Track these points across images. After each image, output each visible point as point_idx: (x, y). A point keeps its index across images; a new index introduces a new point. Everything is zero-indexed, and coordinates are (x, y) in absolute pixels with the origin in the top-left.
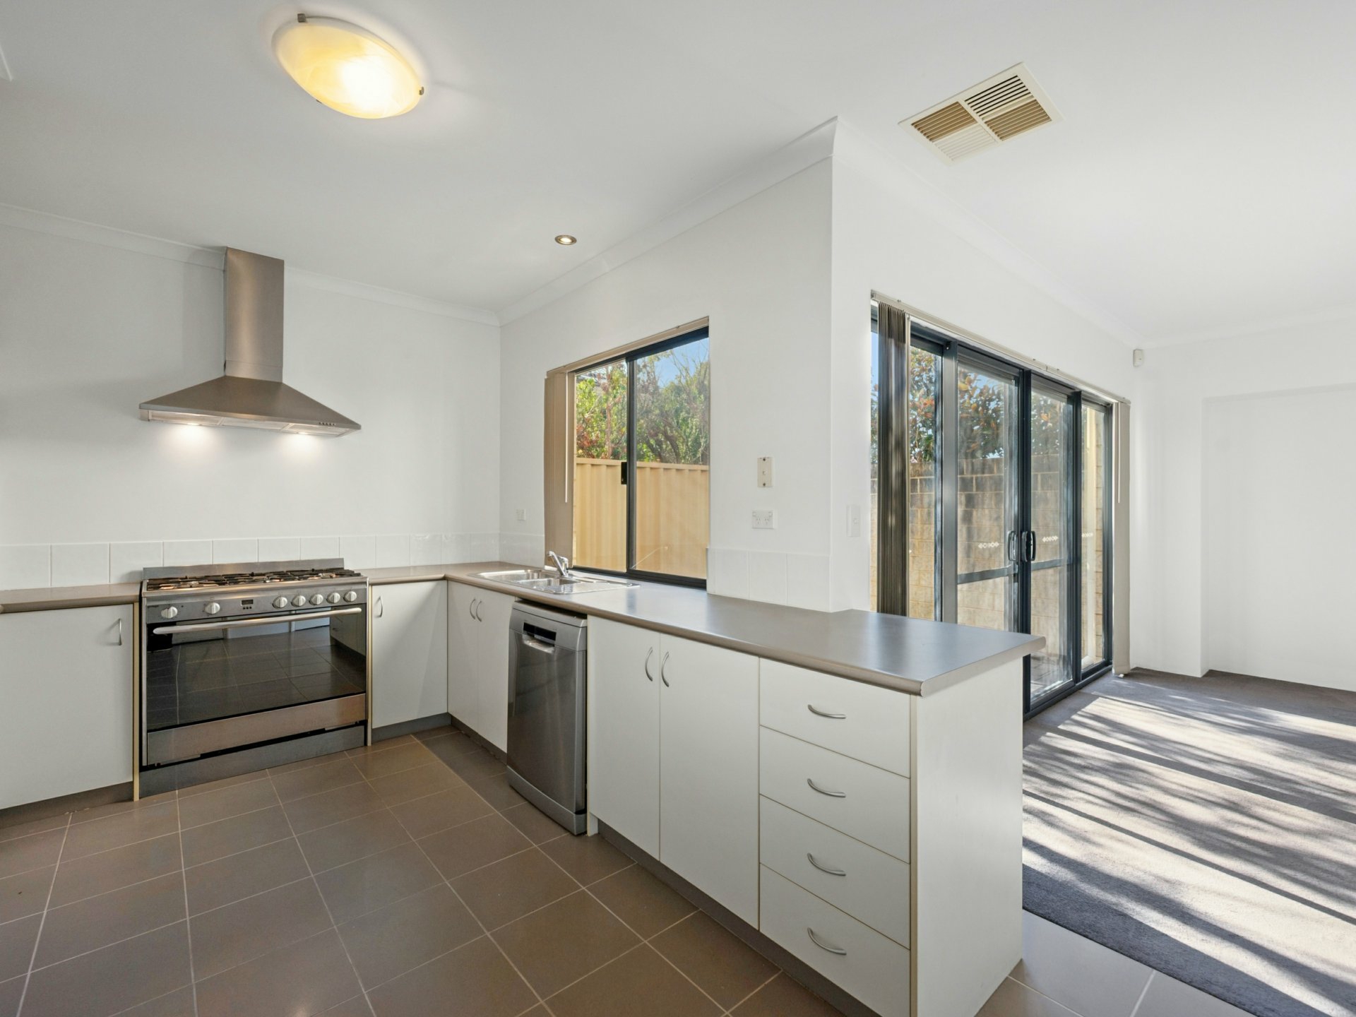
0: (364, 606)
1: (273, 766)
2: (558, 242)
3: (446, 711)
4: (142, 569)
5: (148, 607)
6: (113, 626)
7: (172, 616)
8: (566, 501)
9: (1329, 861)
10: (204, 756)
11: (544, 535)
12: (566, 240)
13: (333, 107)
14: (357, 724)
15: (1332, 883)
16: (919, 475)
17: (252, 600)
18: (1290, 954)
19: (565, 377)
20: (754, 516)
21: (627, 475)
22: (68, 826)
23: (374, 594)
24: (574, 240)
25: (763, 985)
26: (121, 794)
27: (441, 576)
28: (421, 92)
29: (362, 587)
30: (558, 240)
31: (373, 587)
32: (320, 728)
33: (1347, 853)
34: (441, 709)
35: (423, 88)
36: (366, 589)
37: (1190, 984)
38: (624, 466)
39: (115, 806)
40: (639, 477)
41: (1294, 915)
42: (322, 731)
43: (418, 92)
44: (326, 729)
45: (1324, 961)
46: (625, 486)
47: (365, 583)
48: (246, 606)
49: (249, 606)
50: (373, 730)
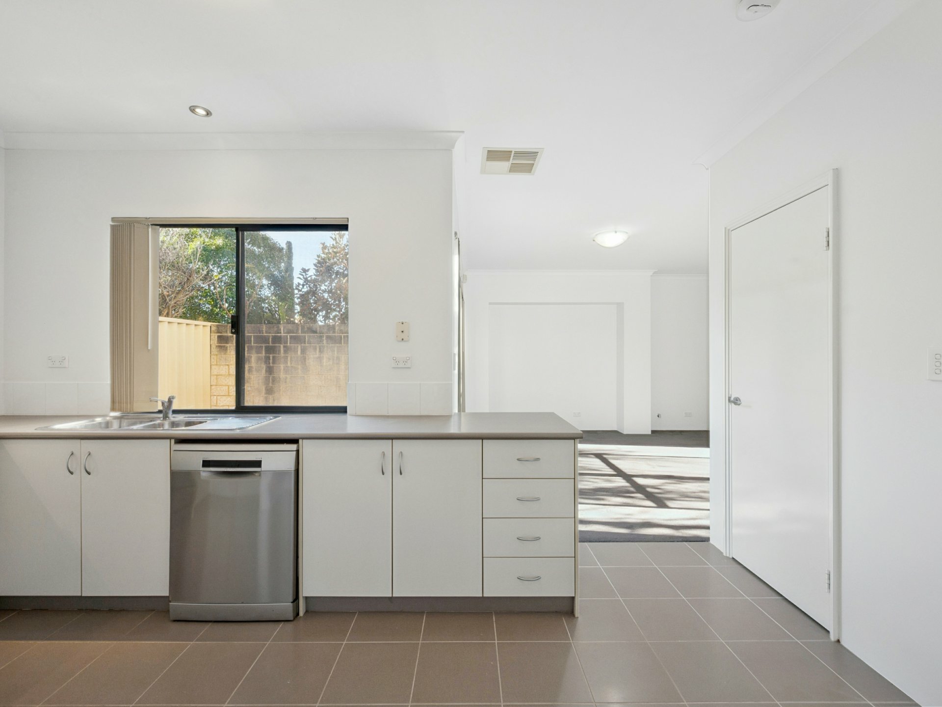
2: (192, 112)
8: (149, 348)
9: (586, 489)
11: (109, 382)
12: (201, 112)
15: (590, 495)
16: (343, 333)
18: (604, 520)
24: (208, 113)
25: (494, 623)
30: (192, 109)
33: (584, 485)
37: (596, 542)
41: (594, 509)
45: (611, 519)
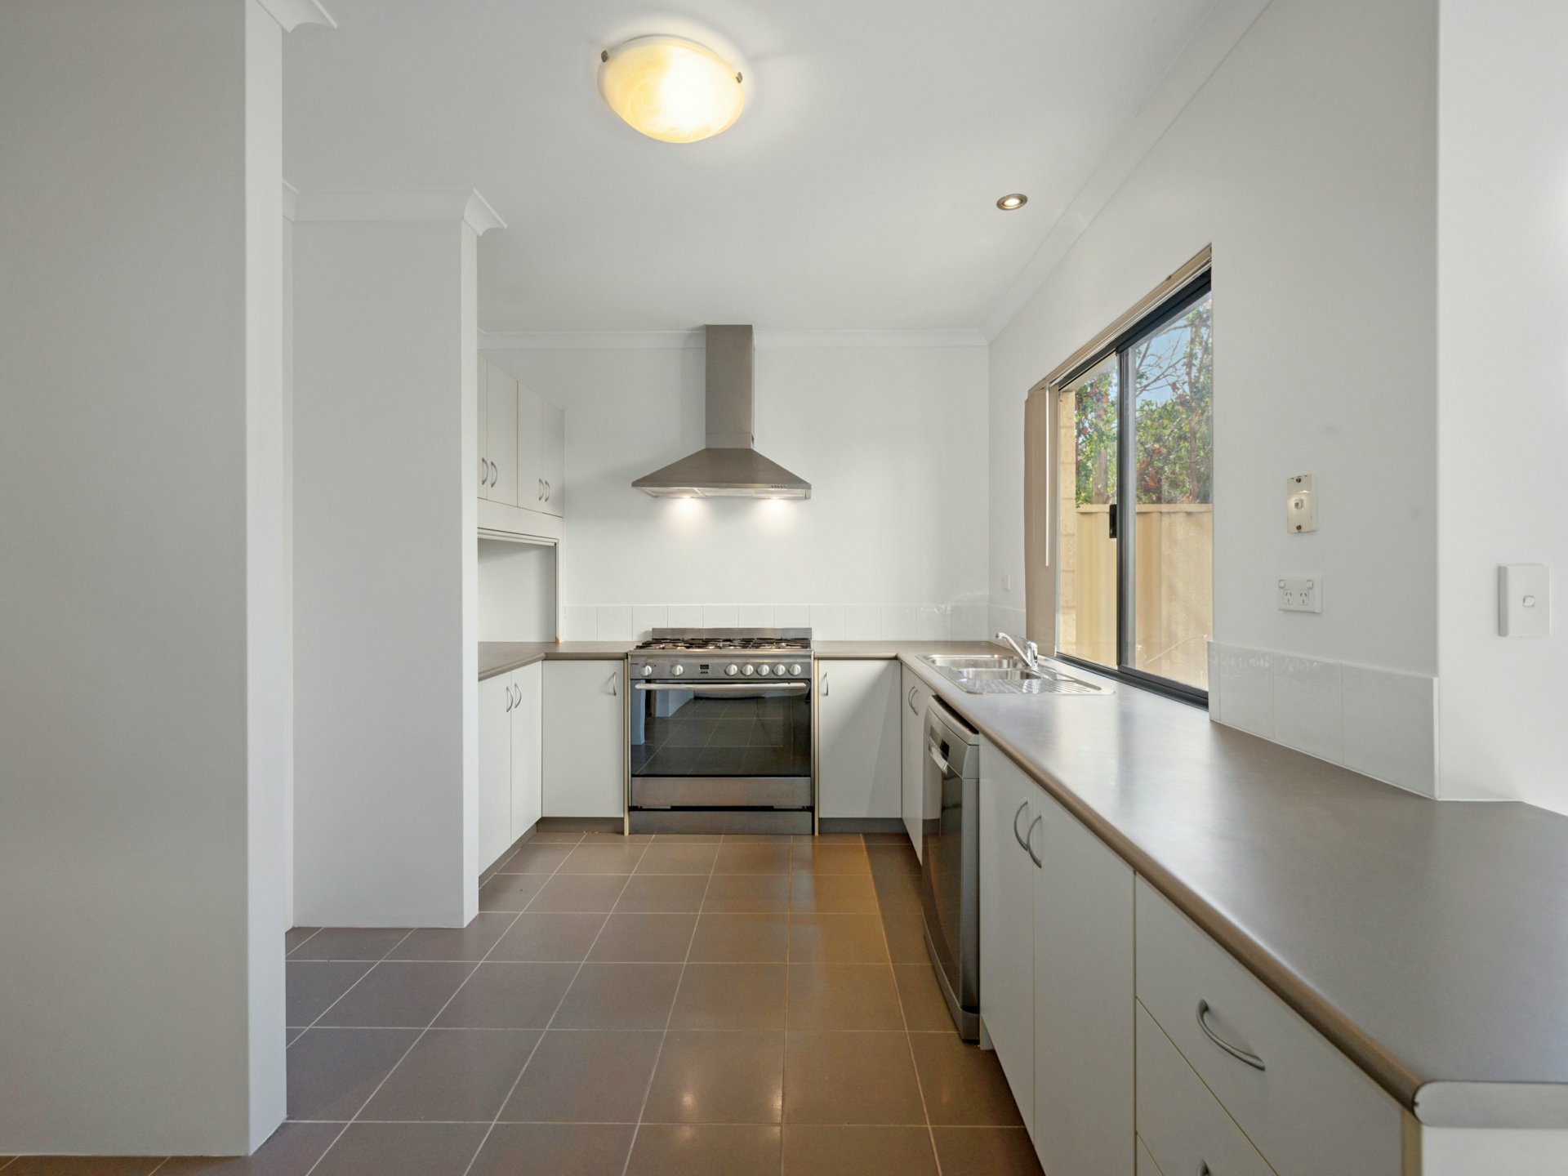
0: (808, 681)
1: (730, 832)
2: (1003, 208)
3: (900, 817)
4: (651, 630)
5: (632, 664)
6: (609, 679)
7: (647, 674)
8: (1047, 565)
10: (674, 809)
11: (1025, 611)
12: (1012, 203)
13: (659, 138)
14: (803, 809)
17: (708, 666)
19: (1045, 394)
20: (1281, 588)
21: (1116, 522)
22: (578, 844)
23: (820, 669)
24: (1023, 200)
26: (613, 826)
27: (892, 654)
28: (739, 79)
29: (807, 660)
30: (1001, 204)
31: (820, 662)
32: (769, 805)
34: (895, 814)
35: (740, 74)
36: (810, 663)
38: (1113, 508)
39: (614, 835)
40: (1133, 526)
42: (770, 809)
43: (736, 81)
44: (775, 807)
46: (1115, 540)
47: (810, 657)
48: (703, 670)
49: (706, 670)
50: (820, 819)
